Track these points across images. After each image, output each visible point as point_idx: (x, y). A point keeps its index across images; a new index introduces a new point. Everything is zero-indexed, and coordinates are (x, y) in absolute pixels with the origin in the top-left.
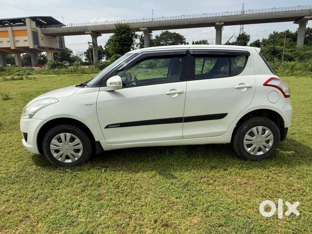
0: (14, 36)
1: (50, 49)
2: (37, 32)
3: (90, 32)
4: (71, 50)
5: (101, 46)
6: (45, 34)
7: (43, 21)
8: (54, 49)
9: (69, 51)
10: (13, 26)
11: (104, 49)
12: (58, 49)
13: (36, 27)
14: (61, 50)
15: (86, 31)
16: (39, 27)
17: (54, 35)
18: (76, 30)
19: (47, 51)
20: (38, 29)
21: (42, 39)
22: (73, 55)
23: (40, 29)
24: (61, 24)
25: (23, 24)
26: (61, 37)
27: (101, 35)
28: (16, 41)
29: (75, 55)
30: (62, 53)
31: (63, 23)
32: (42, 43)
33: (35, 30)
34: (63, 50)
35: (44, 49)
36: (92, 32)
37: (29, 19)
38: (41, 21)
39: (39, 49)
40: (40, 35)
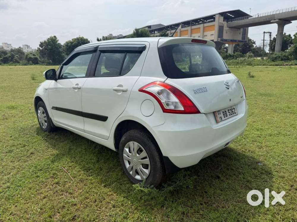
0: (204, 31)
1: (232, 41)
2: (223, 26)
3: (277, 20)
4: (254, 41)
5: (290, 35)
6: (230, 27)
7: (231, 15)
8: (236, 41)
9: (252, 42)
10: (206, 23)
11: (293, 38)
12: (239, 41)
13: (224, 21)
14: (242, 41)
15: (272, 20)
16: (226, 21)
17: (238, 28)
18: (262, 20)
19: (229, 43)
20: (225, 23)
21: (227, 32)
22: (256, 46)
23: (226, 23)
24: (248, 15)
25: (213, 20)
26: (246, 29)
27: (291, 22)
28: (205, 36)
29: (258, 46)
30: (244, 45)
31: (249, 14)
32: (226, 36)
33: (222, 24)
34: (245, 42)
35: (226, 41)
36: (280, 20)
37: (218, 15)
38: (229, 16)
39: (222, 42)
40: (225, 28)
